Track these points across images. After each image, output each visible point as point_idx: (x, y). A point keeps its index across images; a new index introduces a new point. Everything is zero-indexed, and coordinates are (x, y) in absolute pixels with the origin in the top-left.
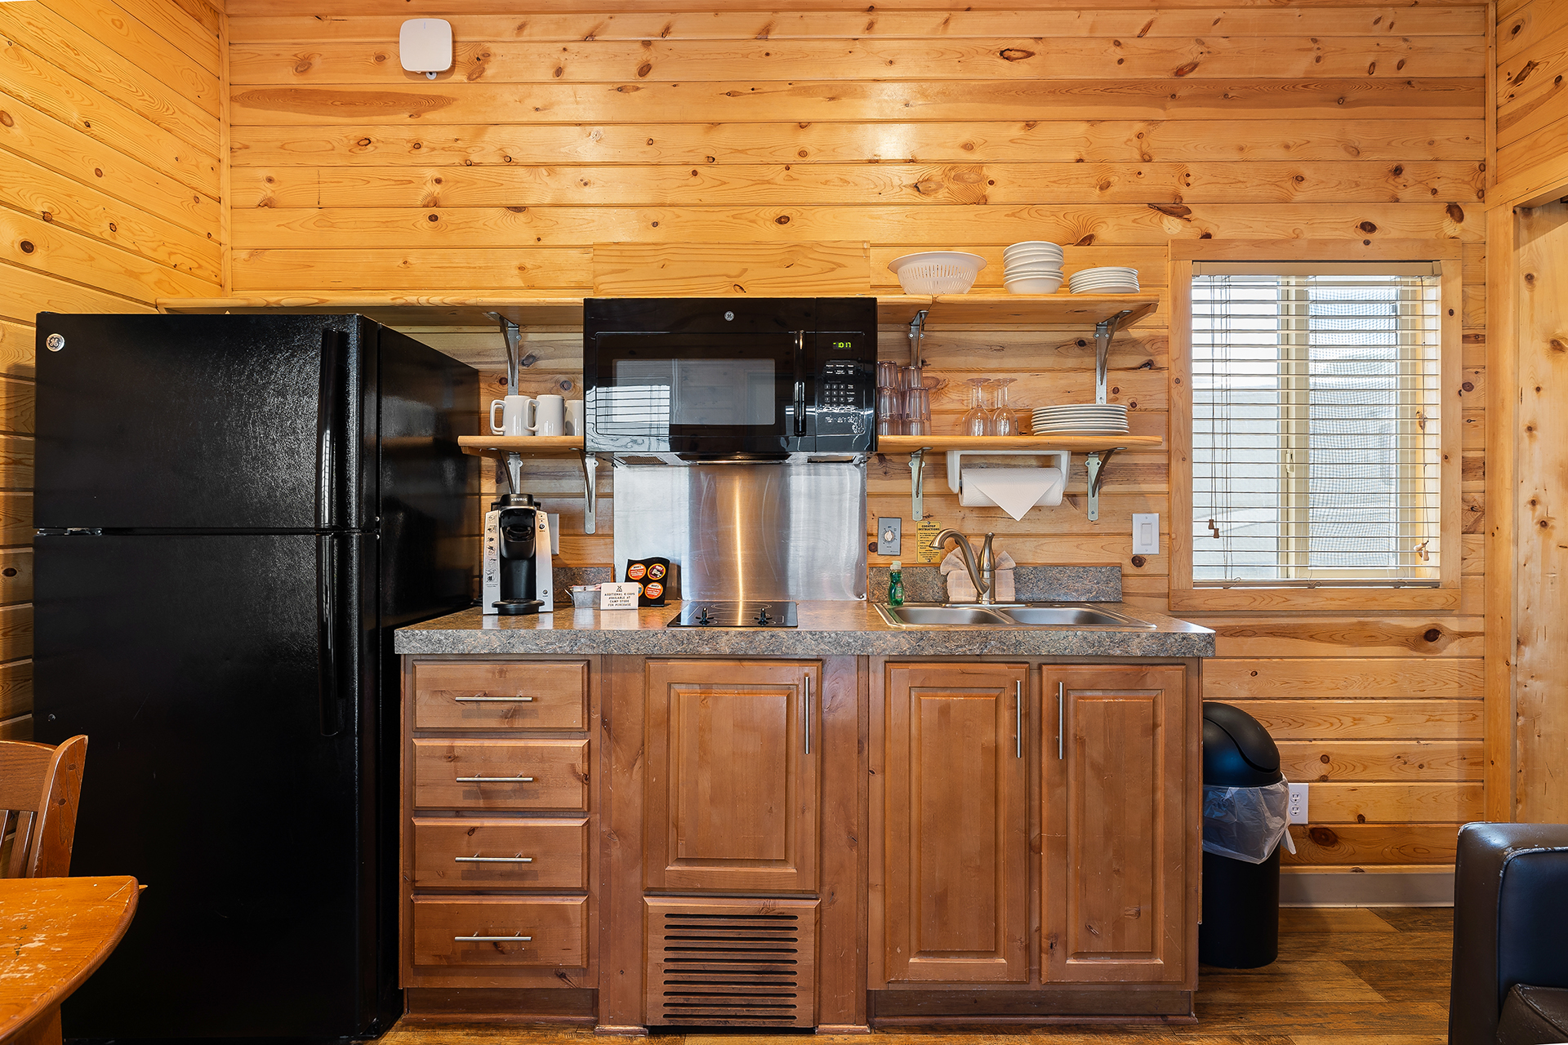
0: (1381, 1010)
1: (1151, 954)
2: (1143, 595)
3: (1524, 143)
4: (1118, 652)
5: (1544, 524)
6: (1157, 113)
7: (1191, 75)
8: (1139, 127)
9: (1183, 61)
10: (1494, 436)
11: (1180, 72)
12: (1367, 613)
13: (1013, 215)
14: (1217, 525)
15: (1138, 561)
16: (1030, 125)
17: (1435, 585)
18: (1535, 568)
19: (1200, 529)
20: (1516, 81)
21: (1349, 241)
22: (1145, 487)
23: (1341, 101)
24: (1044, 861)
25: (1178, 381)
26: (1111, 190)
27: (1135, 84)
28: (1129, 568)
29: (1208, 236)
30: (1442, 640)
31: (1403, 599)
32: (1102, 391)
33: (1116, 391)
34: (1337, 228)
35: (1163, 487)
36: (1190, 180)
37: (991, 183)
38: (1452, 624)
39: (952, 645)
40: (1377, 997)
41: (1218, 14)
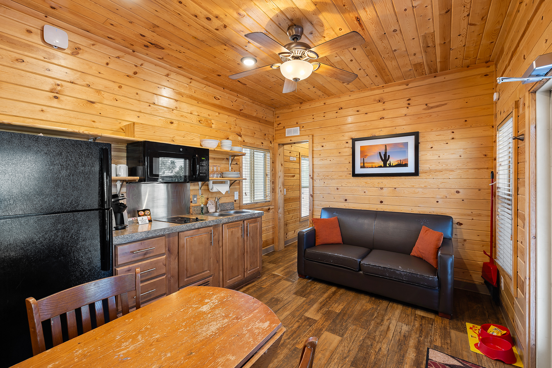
0: (277, 266)
1: (257, 267)
2: (236, 207)
3: (279, 134)
4: (254, 217)
5: (281, 191)
6: (237, 117)
7: (242, 111)
8: (235, 119)
9: (241, 109)
10: (275, 178)
11: (241, 110)
12: (262, 207)
13: (216, 131)
14: (246, 193)
15: (235, 201)
16: (219, 114)
17: (269, 201)
18: (280, 198)
19: (244, 194)
20: (278, 125)
21: (261, 145)
22: (236, 187)
23: (259, 122)
24: (245, 256)
25: (241, 167)
26: (231, 130)
27: (235, 110)
28: (235, 203)
29: (244, 141)
30: (270, 210)
31: (266, 204)
32: (230, 168)
33: (232, 168)
34: (258, 142)
35: (239, 187)
36: (242, 130)
37: (213, 124)
38: (271, 207)
39: (233, 219)
40: (275, 265)
41: (245, 102)
